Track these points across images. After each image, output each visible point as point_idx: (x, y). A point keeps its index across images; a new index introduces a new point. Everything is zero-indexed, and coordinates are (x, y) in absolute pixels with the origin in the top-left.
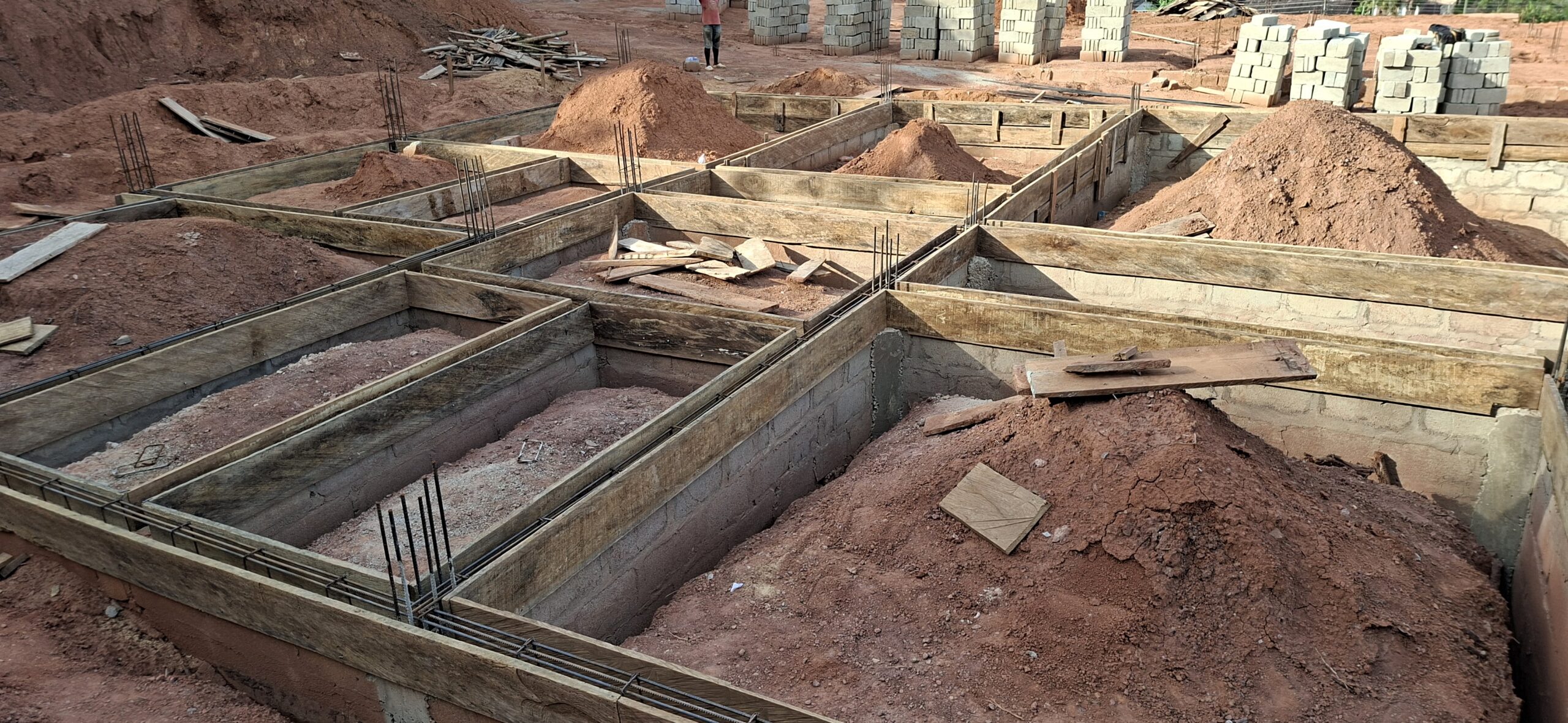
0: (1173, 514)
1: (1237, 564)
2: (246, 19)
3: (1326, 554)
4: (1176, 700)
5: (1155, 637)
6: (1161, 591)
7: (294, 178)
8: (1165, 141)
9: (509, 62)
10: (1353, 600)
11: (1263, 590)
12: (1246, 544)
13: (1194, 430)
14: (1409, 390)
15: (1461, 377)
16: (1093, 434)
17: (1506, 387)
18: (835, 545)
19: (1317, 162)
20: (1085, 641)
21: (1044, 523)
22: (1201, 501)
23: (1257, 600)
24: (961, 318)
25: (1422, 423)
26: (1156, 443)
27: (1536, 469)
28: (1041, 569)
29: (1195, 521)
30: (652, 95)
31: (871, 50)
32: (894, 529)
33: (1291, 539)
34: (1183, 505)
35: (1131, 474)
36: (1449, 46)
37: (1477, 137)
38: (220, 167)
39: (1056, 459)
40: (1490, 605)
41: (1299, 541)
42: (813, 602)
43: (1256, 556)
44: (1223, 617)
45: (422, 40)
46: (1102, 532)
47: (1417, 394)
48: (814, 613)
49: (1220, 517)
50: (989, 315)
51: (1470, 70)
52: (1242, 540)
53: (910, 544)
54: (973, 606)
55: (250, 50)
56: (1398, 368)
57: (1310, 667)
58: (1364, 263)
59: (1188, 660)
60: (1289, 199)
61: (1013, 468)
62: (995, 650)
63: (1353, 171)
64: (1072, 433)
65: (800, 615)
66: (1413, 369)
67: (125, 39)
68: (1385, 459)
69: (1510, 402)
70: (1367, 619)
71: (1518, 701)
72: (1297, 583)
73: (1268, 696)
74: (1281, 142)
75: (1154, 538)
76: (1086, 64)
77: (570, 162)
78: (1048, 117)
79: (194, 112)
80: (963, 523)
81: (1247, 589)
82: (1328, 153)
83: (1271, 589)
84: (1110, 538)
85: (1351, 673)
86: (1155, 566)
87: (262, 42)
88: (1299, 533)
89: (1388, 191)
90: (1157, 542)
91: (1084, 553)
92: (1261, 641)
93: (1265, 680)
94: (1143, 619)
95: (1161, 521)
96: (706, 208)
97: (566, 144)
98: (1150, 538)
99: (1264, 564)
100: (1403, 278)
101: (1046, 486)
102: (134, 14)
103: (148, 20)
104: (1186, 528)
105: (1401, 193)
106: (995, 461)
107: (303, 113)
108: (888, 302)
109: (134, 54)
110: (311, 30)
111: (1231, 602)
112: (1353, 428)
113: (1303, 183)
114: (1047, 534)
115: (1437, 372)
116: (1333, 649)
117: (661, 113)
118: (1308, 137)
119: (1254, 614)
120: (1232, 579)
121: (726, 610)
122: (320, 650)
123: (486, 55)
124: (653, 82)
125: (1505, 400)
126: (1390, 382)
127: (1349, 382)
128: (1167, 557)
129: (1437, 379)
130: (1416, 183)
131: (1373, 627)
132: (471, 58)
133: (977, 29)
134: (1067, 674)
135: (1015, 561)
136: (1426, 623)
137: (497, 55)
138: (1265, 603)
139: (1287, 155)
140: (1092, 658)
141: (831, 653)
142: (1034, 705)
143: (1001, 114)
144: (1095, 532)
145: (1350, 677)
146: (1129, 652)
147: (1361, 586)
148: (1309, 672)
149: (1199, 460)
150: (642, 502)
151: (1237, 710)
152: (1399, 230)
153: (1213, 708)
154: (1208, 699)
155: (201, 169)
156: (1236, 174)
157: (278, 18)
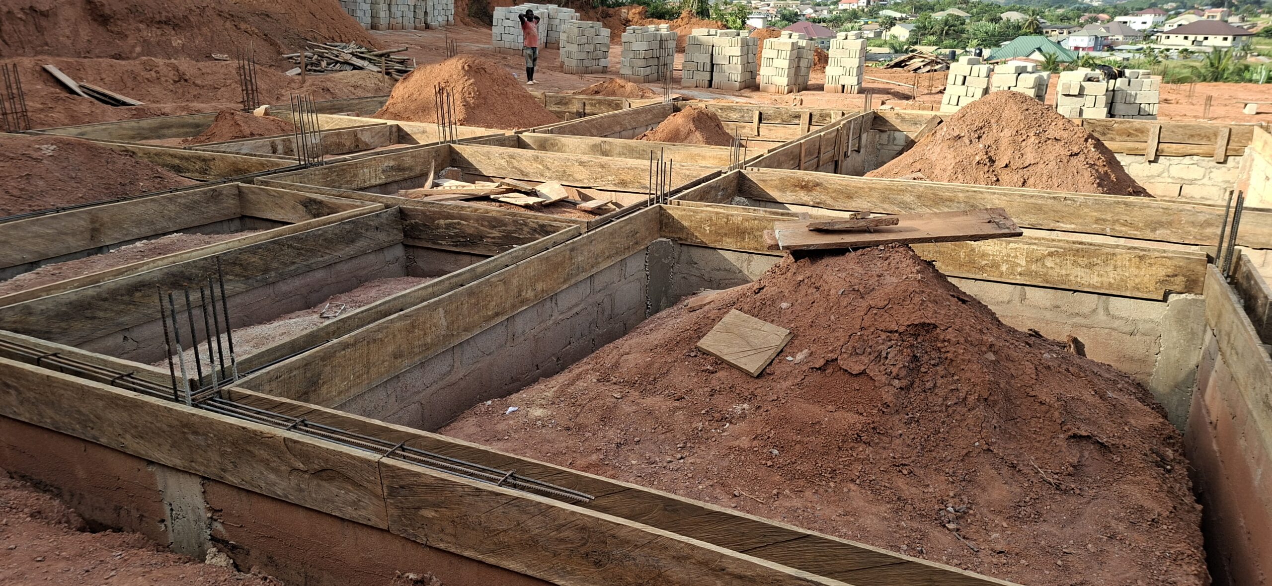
0: (900, 334)
1: (956, 378)
2: (131, 21)
3: (1034, 376)
4: (901, 490)
5: (884, 438)
6: (890, 399)
7: (156, 132)
8: (892, 137)
9: (355, 67)
10: (1056, 414)
11: (978, 400)
12: (963, 360)
13: (918, 272)
14: (1095, 280)
15: (1138, 268)
16: (832, 278)
17: (1176, 275)
18: (604, 379)
19: (1014, 133)
20: (821, 439)
21: (788, 350)
22: (924, 323)
23: (974, 409)
24: (722, 227)
25: (1107, 309)
26: (885, 282)
27: (1202, 344)
28: (784, 387)
29: (919, 341)
30: (472, 81)
31: (658, 80)
32: (656, 365)
33: (1002, 363)
34: (909, 326)
35: (864, 304)
36: (1112, 82)
37: (1137, 136)
38: (91, 119)
39: (799, 301)
40: (1170, 437)
41: (1010, 364)
42: (581, 420)
43: (972, 371)
44: (943, 423)
45: (283, 48)
46: (838, 352)
47: (1102, 283)
48: (581, 428)
49: (942, 337)
50: (746, 224)
51: (1129, 101)
52: (960, 357)
53: (670, 376)
54: (723, 419)
55: (134, 47)
56: (1086, 261)
57: (1021, 467)
58: (1054, 198)
59: (913, 458)
60: (992, 161)
61: (762, 312)
62: (741, 450)
63: (1043, 141)
64: (813, 280)
65: (568, 429)
66: (1099, 262)
67: (22, 28)
68: (1075, 341)
69: (1179, 289)
70: (1069, 429)
71: (1199, 507)
72: (1008, 399)
73: (984, 490)
74: (985, 117)
75: (884, 354)
76: (829, 95)
77: (399, 128)
78: (798, 116)
79: (74, 79)
80: (717, 357)
81: (965, 399)
82: (1023, 126)
83: (986, 399)
84: (845, 356)
85: (1057, 474)
86: (884, 378)
87: (145, 41)
88: (1008, 358)
89: (1071, 155)
90: (886, 358)
91: (822, 369)
92: (977, 444)
93: (981, 476)
94: (873, 422)
95: (890, 341)
96: (512, 157)
97: (396, 116)
98: (880, 355)
99: (979, 377)
100: (1086, 210)
101: (790, 322)
102: (32, 8)
103: (45, 14)
104: (912, 346)
105: (1081, 157)
106: (746, 308)
107: (171, 87)
108: (661, 215)
109: (30, 42)
110: (188, 34)
111: (950, 410)
112: (1049, 315)
113: (1003, 149)
114: (789, 358)
115: (1119, 263)
116: (1040, 454)
117: (479, 95)
118: (1007, 113)
119: (970, 421)
120: (952, 390)
121: (501, 427)
122: (103, 441)
123: (337, 62)
124: (473, 71)
125: (1175, 287)
126: (1079, 274)
127: (1045, 275)
128: (895, 370)
129: (1119, 270)
130: (1093, 150)
131: (1075, 436)
132: (324, 64)
133: (743, 64)
134: (805, 467)
135: (761, 382)
136: (1119, 438)
137: (346, 63)
138: (980, 411)
139: (991, 127)
140: (827, 454)
141: (594, 457)
142: (775, 491)
143: (761, 114)
144: (832, 351)
145: (1056, 476)
146: (861, 449)
147: (1063, 403)
148: (1020, 471)
149: (923, 292)
150: (429, 340)
151: (957, 500)
152: (1080, 185)
153: (935, 497)
154: (931, 490)
155: (75, 120)
156: (949, 142)
157: (160, 22)
